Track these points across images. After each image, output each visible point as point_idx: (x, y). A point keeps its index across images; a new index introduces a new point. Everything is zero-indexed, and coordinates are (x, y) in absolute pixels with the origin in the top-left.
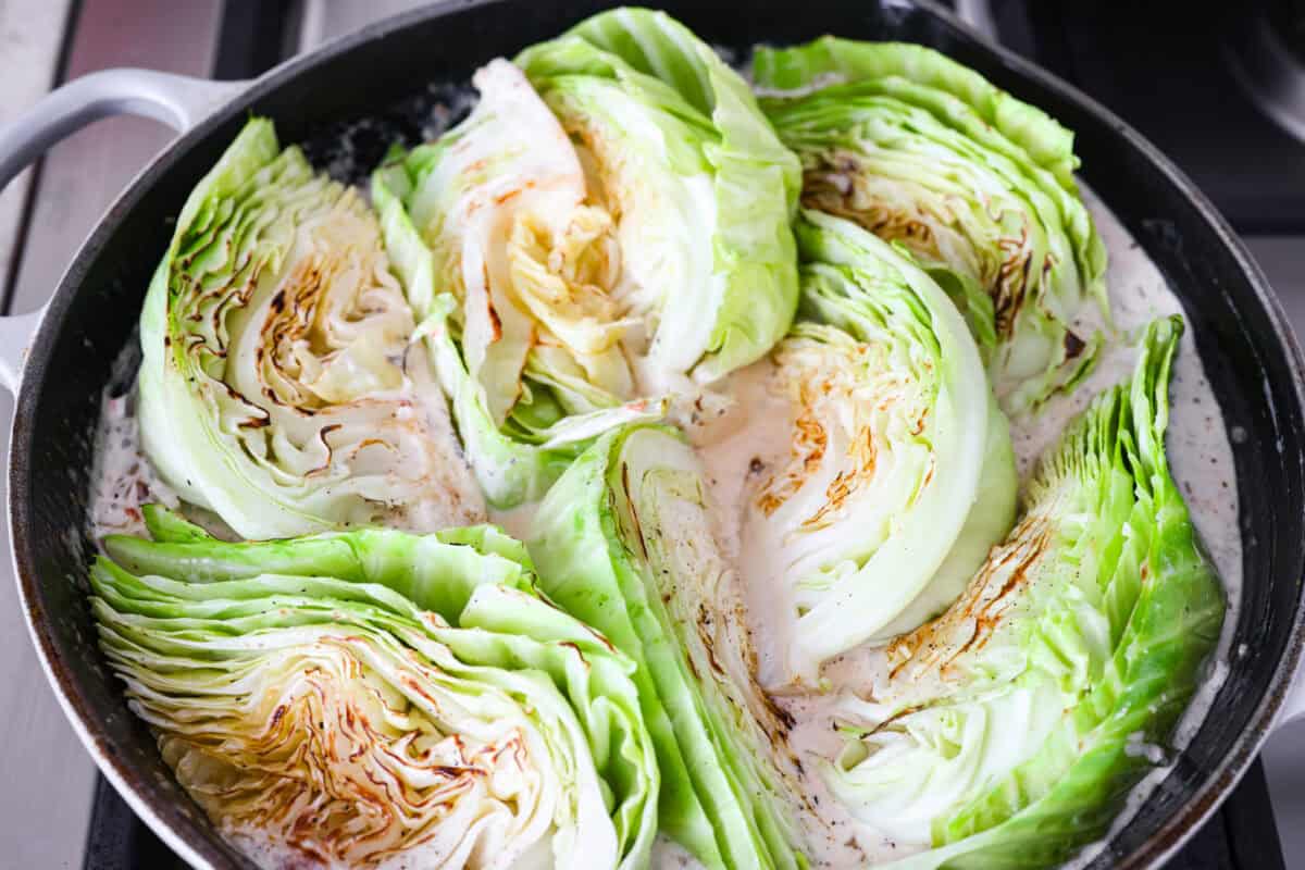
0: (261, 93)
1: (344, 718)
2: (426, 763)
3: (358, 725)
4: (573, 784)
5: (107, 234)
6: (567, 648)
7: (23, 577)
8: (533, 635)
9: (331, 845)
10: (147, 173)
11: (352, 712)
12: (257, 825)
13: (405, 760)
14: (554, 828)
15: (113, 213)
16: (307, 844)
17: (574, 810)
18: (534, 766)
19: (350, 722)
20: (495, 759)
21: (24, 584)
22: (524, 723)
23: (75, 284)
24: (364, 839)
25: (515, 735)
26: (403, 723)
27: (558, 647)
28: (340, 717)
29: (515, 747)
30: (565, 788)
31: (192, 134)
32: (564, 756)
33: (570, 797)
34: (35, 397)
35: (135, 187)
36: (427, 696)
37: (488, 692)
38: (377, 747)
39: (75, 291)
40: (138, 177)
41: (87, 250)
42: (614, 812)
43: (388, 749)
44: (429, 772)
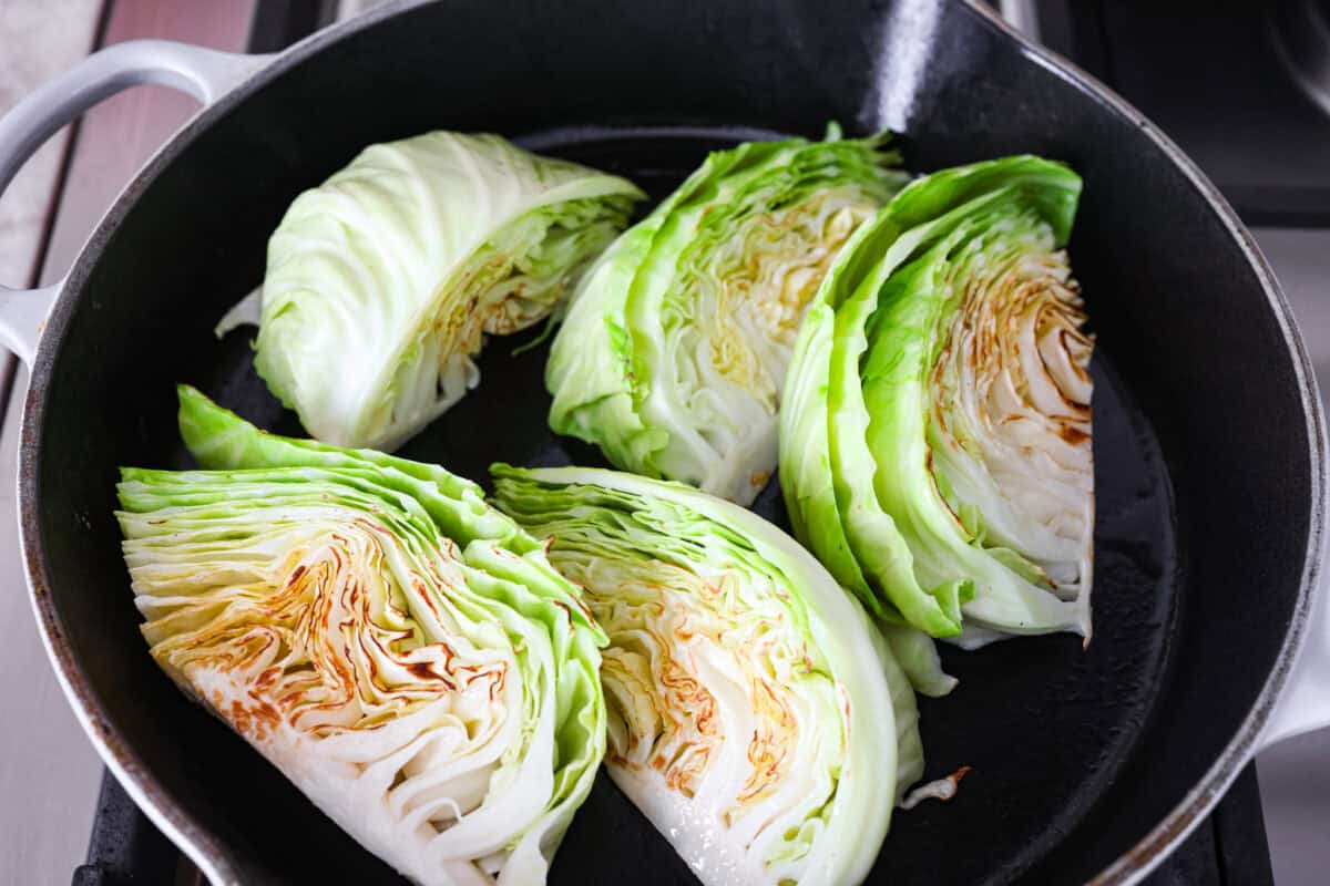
0: (283, 66)
1: (348, 594)
2: (405, 660)
3: (359, 605)
4: (532, 731)
5: (125, 209)
6: (560, 608)
7: (29, 554)
8: (532, 589)
9: (288, 705)
10: (168, 147)
11: (359, 592)
12: (222, 669)
13: (386, 651)
14: (498, 764)
15: (132, 189)
16: (266, 698)
17: (522, 755)
18: (503, 701)
19: (353, 600)
20: (470, 681)
21: (30, 562)
22: (512, 660)
23: (92, 260)
24: (318, 708)
25: (501, 668)
26: (398, 620)
27: (553, 604)
28: (346, 590)
29: (495, 678)
30: (523, 731)
31: (215, 107)
32: (533, 702)
33: (525, 738)
34: (48, 372)
35: (156, 161)
36: (430, 604)
37: (489, 620)
38: (366, 630)
39: (92, 266)
40: (159, 151)
41: (106, 226)
42: (559, 768)
43: (375, 637)
44: (403, 670)
